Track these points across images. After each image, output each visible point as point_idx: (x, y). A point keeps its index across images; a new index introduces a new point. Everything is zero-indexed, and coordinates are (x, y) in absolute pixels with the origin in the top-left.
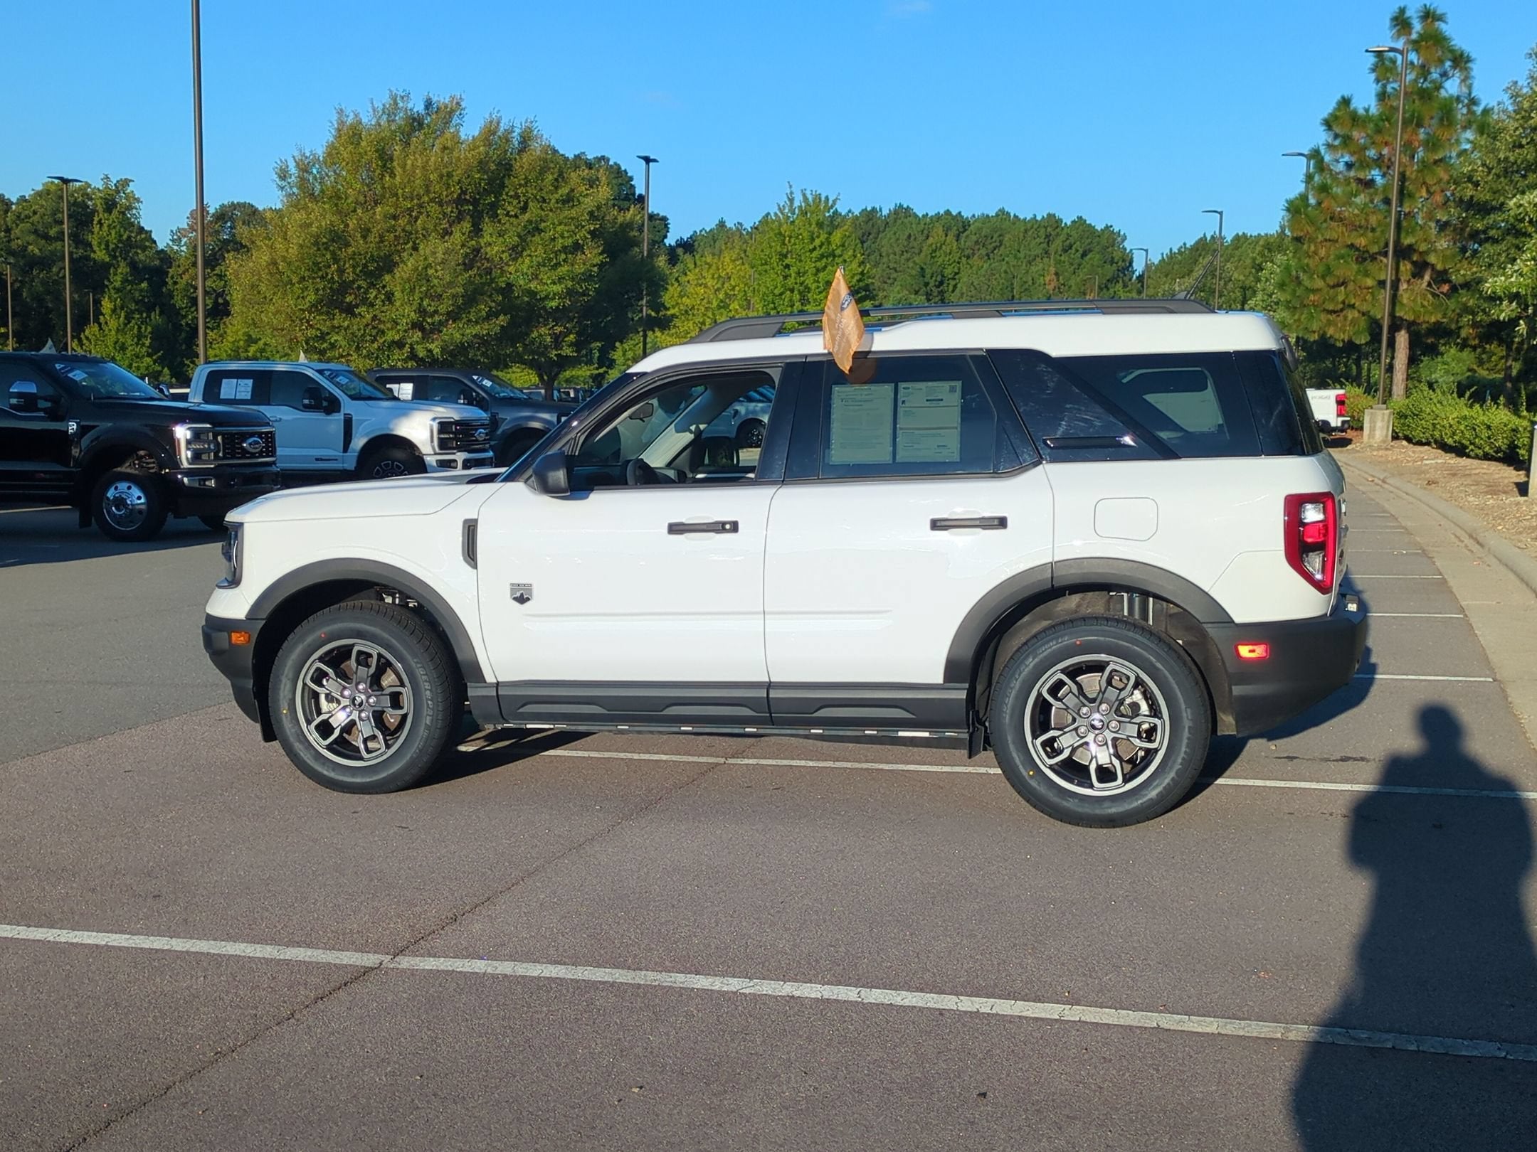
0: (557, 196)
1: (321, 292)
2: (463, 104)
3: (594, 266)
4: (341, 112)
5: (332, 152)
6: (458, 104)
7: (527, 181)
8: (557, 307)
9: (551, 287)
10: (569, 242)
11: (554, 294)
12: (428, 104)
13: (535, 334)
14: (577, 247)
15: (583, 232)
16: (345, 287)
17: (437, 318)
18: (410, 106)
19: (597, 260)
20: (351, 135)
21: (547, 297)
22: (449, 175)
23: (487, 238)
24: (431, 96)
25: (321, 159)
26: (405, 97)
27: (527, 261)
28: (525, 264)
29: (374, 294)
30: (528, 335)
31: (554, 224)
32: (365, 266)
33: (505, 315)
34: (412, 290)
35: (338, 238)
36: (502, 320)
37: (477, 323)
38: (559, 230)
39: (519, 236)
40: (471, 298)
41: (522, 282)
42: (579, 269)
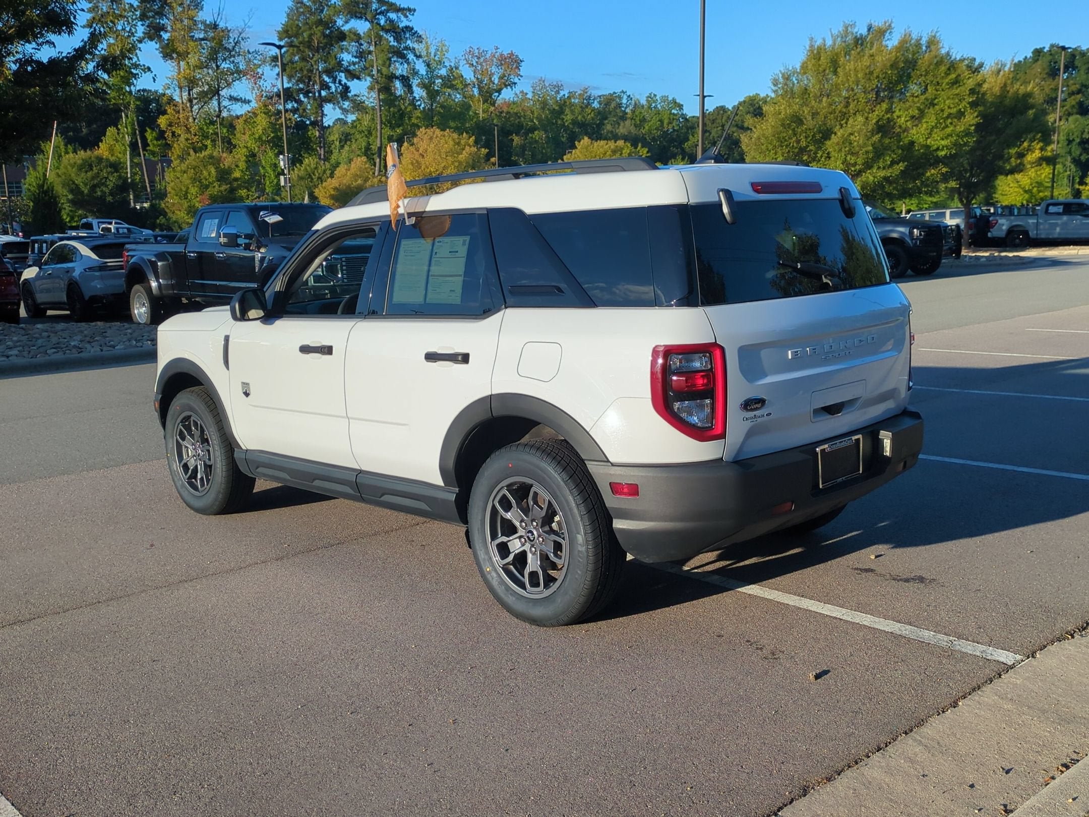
0: (947, 80)
1: (786, 155)
2: (893, 25)
3: (972, 125)
4: (811, 39)
5: (804, 67)
6: (890, 26)
7: (927, 73)
8: (946, 155)
9: (941, 143)
10: (954, 111)
11: (943, 147)
12: (870, 28)
13: (928, 174)
14: (961, 114)
15: (964, 103)
16: (802, 150)
17: (858, 167)
18: (856, 30)
19: (974, 122)
20: (816, 54)
21: (938, 149)
22: (871, 73)
23: (897, 113)
24: (872, 22)
25: (798, 70)
26: (853, 25)
27: (925, 126)
28: (923, 127)
29: (820, 154)
30: (923, 174)
31: (943, 99)
32: (814, 136)
33: (903, 162)
34: (840, 150)
35: (798, 120)
36: (901, 166)
37: (884, 168)
38: (947, 102)
39: (919, 109)
40: (878, 153)
41: (921, 140)
42: (960, 128)
